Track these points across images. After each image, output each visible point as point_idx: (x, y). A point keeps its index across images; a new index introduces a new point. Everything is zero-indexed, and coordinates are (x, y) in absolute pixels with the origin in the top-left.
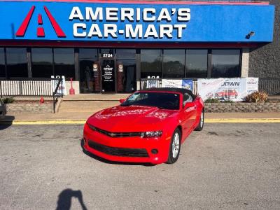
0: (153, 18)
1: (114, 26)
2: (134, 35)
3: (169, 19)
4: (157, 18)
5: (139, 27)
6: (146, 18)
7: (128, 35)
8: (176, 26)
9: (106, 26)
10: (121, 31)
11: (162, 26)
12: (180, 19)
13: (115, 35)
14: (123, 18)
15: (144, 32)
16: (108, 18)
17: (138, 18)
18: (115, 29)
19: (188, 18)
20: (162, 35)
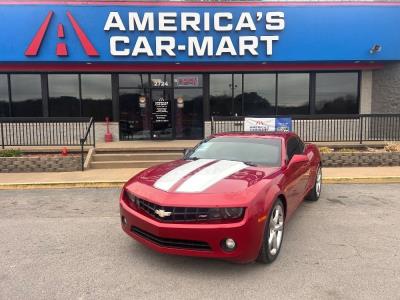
0: (229, 27)
1: (172, 40)
2: (201, 52)
3: (253, 28)
4: (235, 27)
5: (209, 40)
6: (218, 27)
7: (191, 53)
8: (263, 38)
9: (159, 39)
10: (182, 47)
11: (242, 39)
12: (269, 27)
13: (172, 54)
14: (184, 28)
15: (215, 49)
16: (162, 28)
17: (207, 27)
18: (172, 45)
19: (281, 27)
20: (242, 53)
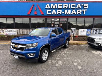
0: (75, 7)
1: (61, 10)
2: (68, 13)
3: (80, 8)
4: (76, 7)
5: (70, 11)
6: (72, 7)
7: (65, 14)
8: (83, 10)
9: (58, 10)
10: (63, 12)
11: (78, 10)
12: (84, 7)
13: (61, 14)
14: (64, 8)
15: (71, 12)
16: (59, 8)
17: (69, 8)
18: (61, 12)
19: (87, 7)
20: (78, 14)
